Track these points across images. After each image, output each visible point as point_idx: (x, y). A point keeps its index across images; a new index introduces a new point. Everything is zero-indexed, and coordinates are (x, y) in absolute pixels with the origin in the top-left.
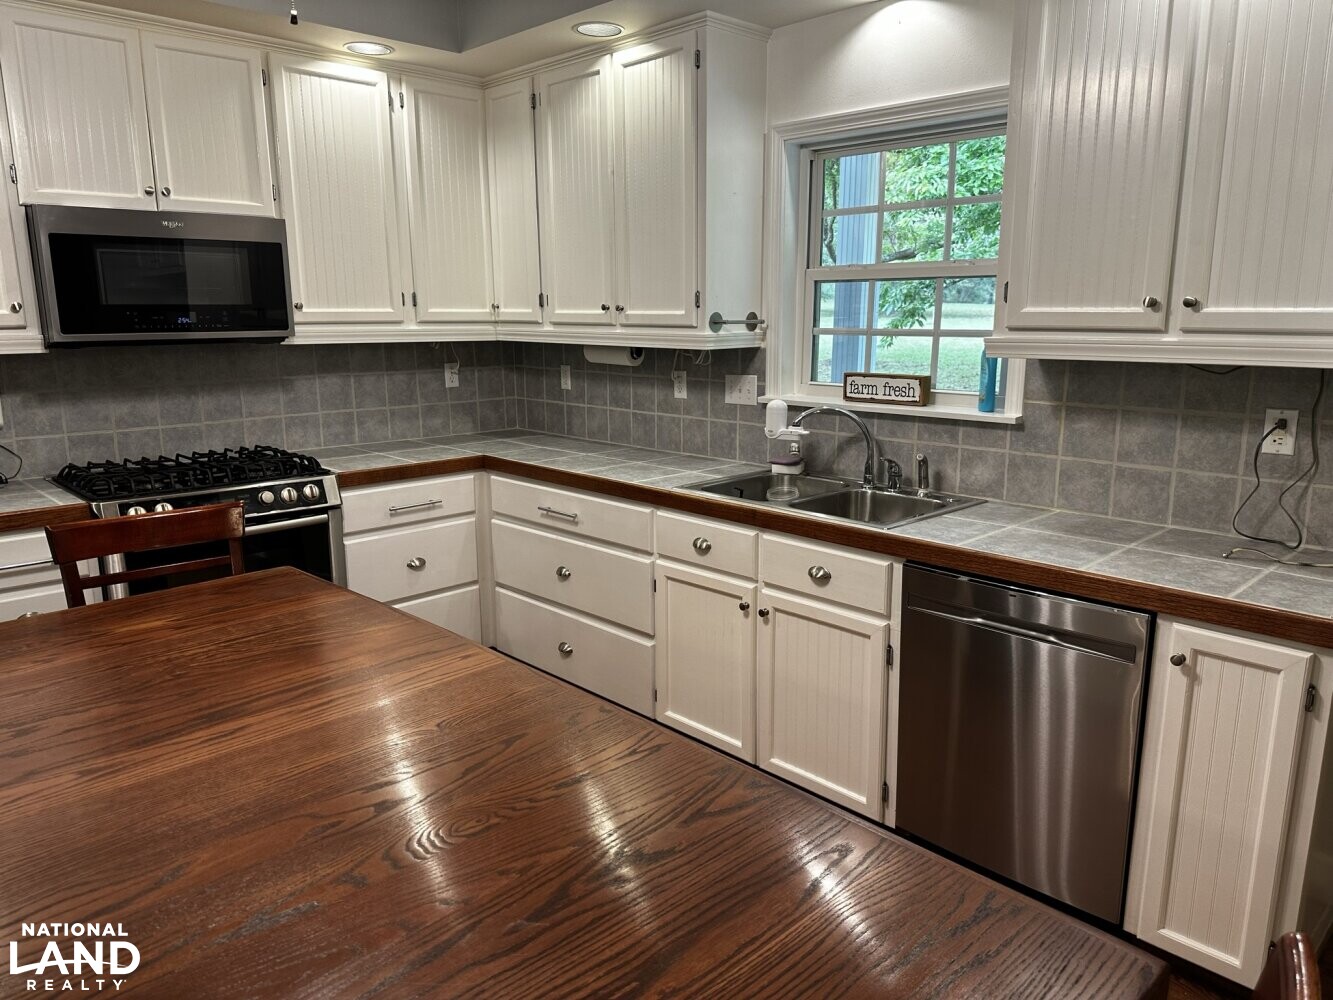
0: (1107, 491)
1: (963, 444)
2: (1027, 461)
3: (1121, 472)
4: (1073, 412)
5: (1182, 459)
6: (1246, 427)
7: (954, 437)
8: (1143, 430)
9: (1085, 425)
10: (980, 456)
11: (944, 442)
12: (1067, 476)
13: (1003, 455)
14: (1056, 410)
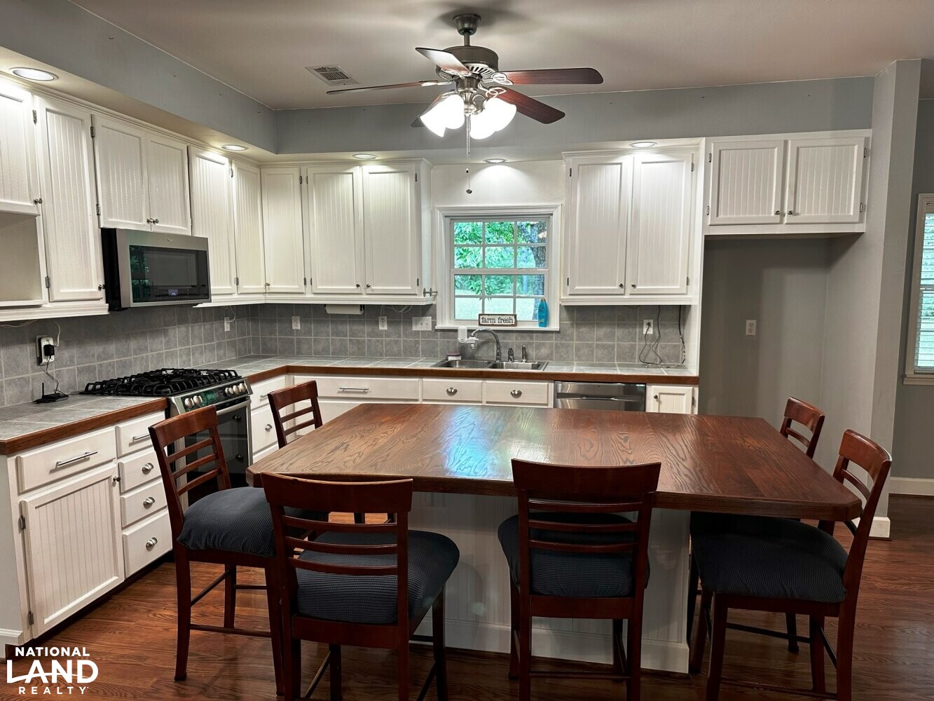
0: (593, 353)
1: (536, 340)
2: (562, 345)
3: (597, 345)
4: (579, 325)
5: (618, 338)
6: (638, 326)
7: (532, 338)
8: (604, 330)
9: (584, 329)
10: (543, 345)
11: (528, 340)
12: (578, 349)
13: (552, 343)
14: (572, 324)
